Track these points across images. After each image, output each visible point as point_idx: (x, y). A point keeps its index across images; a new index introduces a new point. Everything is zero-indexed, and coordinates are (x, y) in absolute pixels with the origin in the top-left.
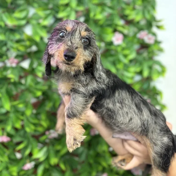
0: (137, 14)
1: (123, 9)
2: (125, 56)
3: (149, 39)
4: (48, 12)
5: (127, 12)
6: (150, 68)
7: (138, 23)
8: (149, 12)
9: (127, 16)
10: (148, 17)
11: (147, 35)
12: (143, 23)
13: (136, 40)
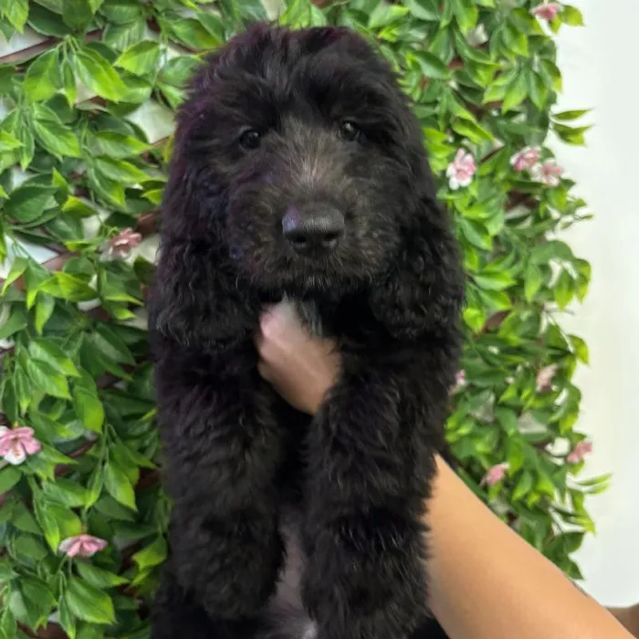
2: (480, 226)
3: (546, 172)
13: (502, 175)
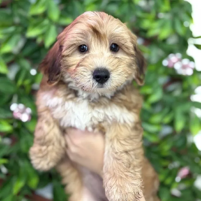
0: (162, 26)
1: (139, 20)
2: (146, 97)
4: (11, 29)
5: (146, 24)
6: (187, 115)
7: (164, 41)
8: (182, 22)
9: (145, 31)
10: (181, 31)
11: (180, 60)
12: (172, 41)
13: (161, 70)
